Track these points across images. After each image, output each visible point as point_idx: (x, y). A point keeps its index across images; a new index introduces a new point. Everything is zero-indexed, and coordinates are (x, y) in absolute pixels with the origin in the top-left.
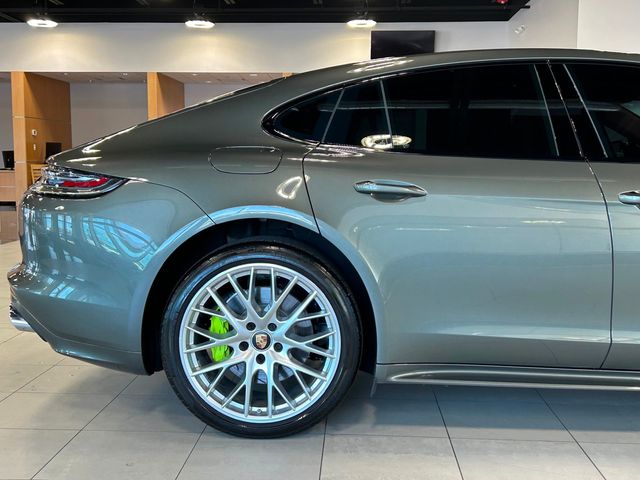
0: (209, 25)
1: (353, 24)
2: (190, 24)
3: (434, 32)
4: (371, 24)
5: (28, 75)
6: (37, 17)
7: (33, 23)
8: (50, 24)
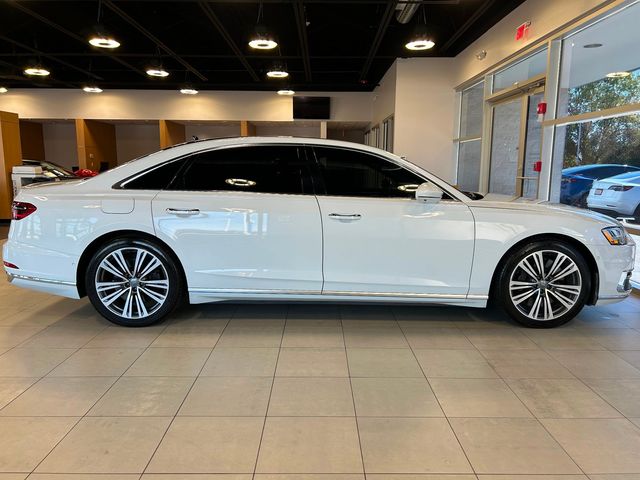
0: (194, 92)
1: (281, 92)
2: (183, 91)
3: (329, 98)
4: (291, 93)
5: (87, 121)
6: (89, 86)
7: (87, 89)
8: (98, 90)
